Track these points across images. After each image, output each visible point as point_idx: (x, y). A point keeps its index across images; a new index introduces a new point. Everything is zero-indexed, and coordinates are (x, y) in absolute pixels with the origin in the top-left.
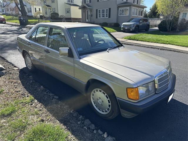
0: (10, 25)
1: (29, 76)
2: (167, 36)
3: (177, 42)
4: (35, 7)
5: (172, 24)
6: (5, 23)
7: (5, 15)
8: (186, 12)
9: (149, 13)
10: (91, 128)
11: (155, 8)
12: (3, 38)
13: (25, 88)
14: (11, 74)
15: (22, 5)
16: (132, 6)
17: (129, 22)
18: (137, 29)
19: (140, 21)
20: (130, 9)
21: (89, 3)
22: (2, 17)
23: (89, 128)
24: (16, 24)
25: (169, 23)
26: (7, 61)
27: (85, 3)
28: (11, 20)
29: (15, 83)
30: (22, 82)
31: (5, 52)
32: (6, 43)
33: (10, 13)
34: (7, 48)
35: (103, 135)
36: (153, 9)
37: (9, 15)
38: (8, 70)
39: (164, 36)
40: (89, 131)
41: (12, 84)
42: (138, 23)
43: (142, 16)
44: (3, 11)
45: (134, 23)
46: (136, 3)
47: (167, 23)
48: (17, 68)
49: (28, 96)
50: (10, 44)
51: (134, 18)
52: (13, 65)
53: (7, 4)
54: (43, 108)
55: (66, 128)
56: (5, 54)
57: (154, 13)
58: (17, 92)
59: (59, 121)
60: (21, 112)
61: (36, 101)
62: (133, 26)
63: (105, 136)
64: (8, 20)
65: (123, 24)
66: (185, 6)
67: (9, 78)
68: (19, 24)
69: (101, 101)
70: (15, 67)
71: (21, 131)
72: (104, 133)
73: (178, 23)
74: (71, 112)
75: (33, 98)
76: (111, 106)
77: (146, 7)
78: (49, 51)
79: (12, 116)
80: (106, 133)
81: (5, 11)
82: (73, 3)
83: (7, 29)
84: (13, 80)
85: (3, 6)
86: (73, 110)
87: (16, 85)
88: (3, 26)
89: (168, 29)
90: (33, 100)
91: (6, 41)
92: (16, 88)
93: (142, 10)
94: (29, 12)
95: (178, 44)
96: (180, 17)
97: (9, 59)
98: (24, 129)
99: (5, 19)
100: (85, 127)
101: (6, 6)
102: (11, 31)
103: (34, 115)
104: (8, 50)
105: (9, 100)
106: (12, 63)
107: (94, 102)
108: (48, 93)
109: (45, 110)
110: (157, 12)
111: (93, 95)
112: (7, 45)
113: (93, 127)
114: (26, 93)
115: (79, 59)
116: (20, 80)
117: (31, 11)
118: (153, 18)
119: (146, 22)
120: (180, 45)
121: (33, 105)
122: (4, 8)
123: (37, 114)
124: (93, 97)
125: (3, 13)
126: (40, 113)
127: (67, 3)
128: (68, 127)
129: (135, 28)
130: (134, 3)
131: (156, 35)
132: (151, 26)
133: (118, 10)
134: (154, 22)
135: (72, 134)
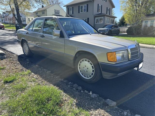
0: (8, 30)
1: (26, 59)
2: (134, 38)
3: (142, 41)
4: (28, 17)
5: (137, 29)
6: (4, 29)
7: (4, 24)
8: (147, 20)
9: (118, 23)
10: (78, 89)
11: (123, 19)
12: (3, 38)
13: (23, 66)
14: (11, 58)
15: (19, 16)
16: (105, 16)
17: (103, 27)
18: (110, 33)
19: (112, 27)
20: (104, 18)
21: (72, 14)
22: (2, 24)
23: (77, 89)
24: (13, 30)
25: (135, 28)
26: (7, 51)
27: (69, 14)
28: (9, 27)
29: (15, 63)
30: (20, 63)
31: (6, 46)
32: (5, 40)
33: (8, 22)
34: (6, 43)
35: (88, 94)
36: (121, 20)
37: (7, 24)
38: (8, 55)
39: (132, 38)
40: (77, 91)
41: (13, 64)
42: (111, 29)
43: (113, 24)
44: (2, 21)
45: (107, 28)
46: (109, 14)
47: (133, 29)
48: (16, 55)
49: (26, 71)
50: (9, 41)
51: (107, 25)
52: (12, 53)
53: (6, 15)
54: (39, 78)
55: (58, 89)
56: (5, 47)
57: (123, 23)
58: (17, 68)
59: (52, 84)
60: (21, 80)
61: (33, 74)
62: (107, 31)
63: (91, 93)
64: (6, 27)
65: (99, 29)
66: (146, 16)
67: (10, 60)
68: (16, 30)
69: (87, 69)
70: (14, 54)
71: (21, 91)
72: (89, 92)
73: (142, 29)
74: (62, 80)
75: (30, 72)
76: (94, 70)
77: (116, 17)
78: (44, 36)
79: (14, 82)
80: (91, 91)
81: (4, 21)
82: (59, 14)
83: (6, 33)
84: (13, 62)
85: (2, 17)
86: (63, 79)
87: (16, 64)
88: (3, 31)
89: (134, 33)
90: (31, 73)
91: (6, 39)
92: (16, 66)
93: (113, 20)
94: (23, 21)
95: (143, 43)
96: (143, 24)
97: (9, 50)
98: (25, 90)
99: (4, 26)
100: (74, 89)
101: (5, 17)
102: (9, 34)
103: (32, 82)
104: (7, 44)
105: (10, 73)
106: (12, 52)
107: (80, 71)
108: (43, 69)
109: (40, 79)
110: (125, 22)
111: (80, 65)
112: (7, 42)
113: (80, 88)
114: (24, 69)
115: (69, 38)
116: (19, 62)
117: (25, 21)
118: (122, 26)
119: (117, 28)
120: (144, 43)
121: (31, 76)
122: (3, 19)
123: (34, 81)
124: (80, 67)
125: (3, 22)
126: (37, 80)
127: (54, 14)
128: (60, 88)
129: (109, 32)
130: (107, 14)
131: (125, 37)
132: (121, 32)
133: (95, 19)
134: (123, 29)
135: (64, 92)
